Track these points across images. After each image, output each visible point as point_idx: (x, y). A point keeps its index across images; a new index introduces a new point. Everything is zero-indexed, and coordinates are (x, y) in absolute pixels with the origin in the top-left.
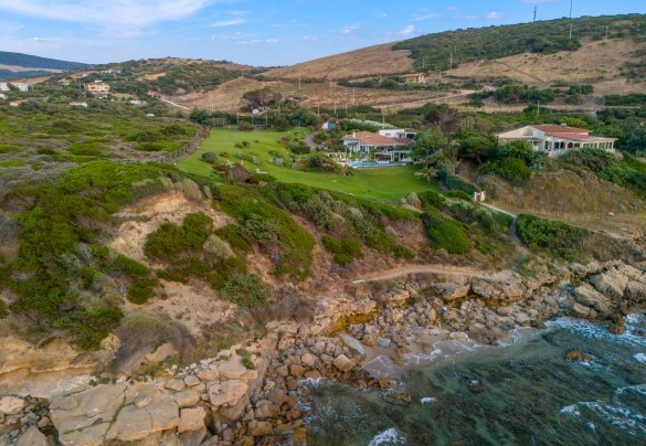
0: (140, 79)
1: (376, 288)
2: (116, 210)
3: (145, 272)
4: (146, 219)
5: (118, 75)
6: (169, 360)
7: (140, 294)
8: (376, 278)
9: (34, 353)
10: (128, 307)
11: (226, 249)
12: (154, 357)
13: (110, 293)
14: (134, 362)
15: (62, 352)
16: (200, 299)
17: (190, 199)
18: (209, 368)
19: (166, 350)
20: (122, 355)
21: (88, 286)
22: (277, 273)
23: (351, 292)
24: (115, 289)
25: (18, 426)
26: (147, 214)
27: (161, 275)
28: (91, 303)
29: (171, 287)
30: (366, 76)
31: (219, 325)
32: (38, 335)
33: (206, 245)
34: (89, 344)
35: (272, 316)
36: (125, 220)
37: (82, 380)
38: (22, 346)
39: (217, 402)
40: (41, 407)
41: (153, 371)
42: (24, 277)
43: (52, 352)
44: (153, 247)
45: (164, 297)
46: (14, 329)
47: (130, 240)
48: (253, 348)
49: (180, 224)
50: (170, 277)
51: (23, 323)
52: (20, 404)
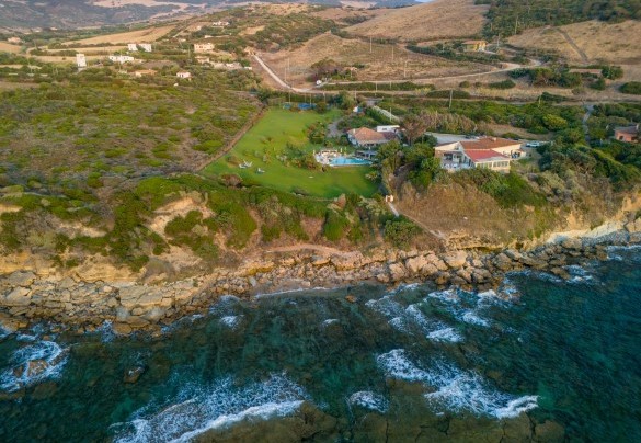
0: (241, 34)
1: (278, 254)
2: (156, 208)
3: (162, 240)
4: (168, 214)
5: (225, 27)
6: (164, 280)
7: (158, 251)
8: (281, 250)
9: (116, 271)
10: (152, 256)
11: (204, 231)
12: (159, 278)
13: (145, 251)
14: (151, 279)
15: (126, 272)
16: (186, 255)
17: (195, 202)
18: (179, 285)
19: (163, 275)
20: (146, 276)
21: (137, 247)
22: (228, 244)
23: (263, 256)
24: (148, 249)
25: (109, 296)
26: (170, 211)
27: (169, 242)
28: (137, 254)
29: (173, 248)
30: (435, 39)
31: (189, 268)
32: (117, 265)
33: (193, 230)
34: (135, 270)
35: (217, 264)
36: (159, 214)
37: (132, 283)
38: (113, 268)
39: (177, 297)
40: (117, 291)
41: (157, 283)
42: (114, 240)
43: (122, 271)
44: (169, 229)
45: (169, 253)
46: (110, 261)
47: (159, 225)
48: (202, 278)
49: (184, 216)
50: (173, 243)
51: (113, 260)
52: (110, 289)
